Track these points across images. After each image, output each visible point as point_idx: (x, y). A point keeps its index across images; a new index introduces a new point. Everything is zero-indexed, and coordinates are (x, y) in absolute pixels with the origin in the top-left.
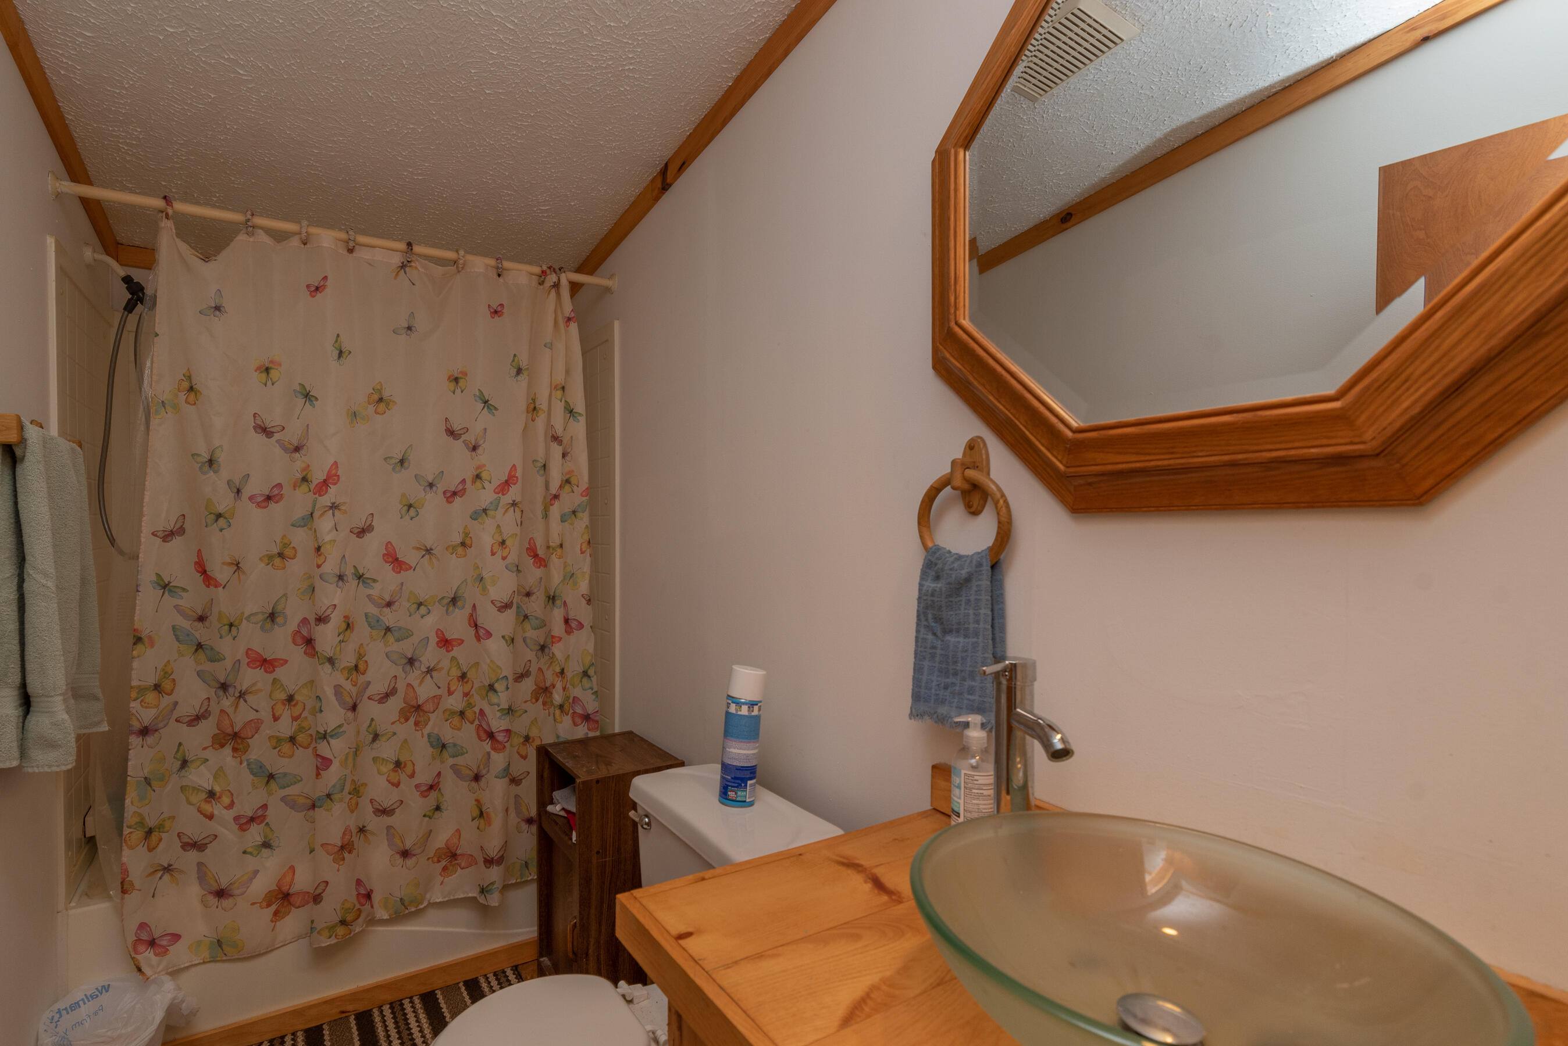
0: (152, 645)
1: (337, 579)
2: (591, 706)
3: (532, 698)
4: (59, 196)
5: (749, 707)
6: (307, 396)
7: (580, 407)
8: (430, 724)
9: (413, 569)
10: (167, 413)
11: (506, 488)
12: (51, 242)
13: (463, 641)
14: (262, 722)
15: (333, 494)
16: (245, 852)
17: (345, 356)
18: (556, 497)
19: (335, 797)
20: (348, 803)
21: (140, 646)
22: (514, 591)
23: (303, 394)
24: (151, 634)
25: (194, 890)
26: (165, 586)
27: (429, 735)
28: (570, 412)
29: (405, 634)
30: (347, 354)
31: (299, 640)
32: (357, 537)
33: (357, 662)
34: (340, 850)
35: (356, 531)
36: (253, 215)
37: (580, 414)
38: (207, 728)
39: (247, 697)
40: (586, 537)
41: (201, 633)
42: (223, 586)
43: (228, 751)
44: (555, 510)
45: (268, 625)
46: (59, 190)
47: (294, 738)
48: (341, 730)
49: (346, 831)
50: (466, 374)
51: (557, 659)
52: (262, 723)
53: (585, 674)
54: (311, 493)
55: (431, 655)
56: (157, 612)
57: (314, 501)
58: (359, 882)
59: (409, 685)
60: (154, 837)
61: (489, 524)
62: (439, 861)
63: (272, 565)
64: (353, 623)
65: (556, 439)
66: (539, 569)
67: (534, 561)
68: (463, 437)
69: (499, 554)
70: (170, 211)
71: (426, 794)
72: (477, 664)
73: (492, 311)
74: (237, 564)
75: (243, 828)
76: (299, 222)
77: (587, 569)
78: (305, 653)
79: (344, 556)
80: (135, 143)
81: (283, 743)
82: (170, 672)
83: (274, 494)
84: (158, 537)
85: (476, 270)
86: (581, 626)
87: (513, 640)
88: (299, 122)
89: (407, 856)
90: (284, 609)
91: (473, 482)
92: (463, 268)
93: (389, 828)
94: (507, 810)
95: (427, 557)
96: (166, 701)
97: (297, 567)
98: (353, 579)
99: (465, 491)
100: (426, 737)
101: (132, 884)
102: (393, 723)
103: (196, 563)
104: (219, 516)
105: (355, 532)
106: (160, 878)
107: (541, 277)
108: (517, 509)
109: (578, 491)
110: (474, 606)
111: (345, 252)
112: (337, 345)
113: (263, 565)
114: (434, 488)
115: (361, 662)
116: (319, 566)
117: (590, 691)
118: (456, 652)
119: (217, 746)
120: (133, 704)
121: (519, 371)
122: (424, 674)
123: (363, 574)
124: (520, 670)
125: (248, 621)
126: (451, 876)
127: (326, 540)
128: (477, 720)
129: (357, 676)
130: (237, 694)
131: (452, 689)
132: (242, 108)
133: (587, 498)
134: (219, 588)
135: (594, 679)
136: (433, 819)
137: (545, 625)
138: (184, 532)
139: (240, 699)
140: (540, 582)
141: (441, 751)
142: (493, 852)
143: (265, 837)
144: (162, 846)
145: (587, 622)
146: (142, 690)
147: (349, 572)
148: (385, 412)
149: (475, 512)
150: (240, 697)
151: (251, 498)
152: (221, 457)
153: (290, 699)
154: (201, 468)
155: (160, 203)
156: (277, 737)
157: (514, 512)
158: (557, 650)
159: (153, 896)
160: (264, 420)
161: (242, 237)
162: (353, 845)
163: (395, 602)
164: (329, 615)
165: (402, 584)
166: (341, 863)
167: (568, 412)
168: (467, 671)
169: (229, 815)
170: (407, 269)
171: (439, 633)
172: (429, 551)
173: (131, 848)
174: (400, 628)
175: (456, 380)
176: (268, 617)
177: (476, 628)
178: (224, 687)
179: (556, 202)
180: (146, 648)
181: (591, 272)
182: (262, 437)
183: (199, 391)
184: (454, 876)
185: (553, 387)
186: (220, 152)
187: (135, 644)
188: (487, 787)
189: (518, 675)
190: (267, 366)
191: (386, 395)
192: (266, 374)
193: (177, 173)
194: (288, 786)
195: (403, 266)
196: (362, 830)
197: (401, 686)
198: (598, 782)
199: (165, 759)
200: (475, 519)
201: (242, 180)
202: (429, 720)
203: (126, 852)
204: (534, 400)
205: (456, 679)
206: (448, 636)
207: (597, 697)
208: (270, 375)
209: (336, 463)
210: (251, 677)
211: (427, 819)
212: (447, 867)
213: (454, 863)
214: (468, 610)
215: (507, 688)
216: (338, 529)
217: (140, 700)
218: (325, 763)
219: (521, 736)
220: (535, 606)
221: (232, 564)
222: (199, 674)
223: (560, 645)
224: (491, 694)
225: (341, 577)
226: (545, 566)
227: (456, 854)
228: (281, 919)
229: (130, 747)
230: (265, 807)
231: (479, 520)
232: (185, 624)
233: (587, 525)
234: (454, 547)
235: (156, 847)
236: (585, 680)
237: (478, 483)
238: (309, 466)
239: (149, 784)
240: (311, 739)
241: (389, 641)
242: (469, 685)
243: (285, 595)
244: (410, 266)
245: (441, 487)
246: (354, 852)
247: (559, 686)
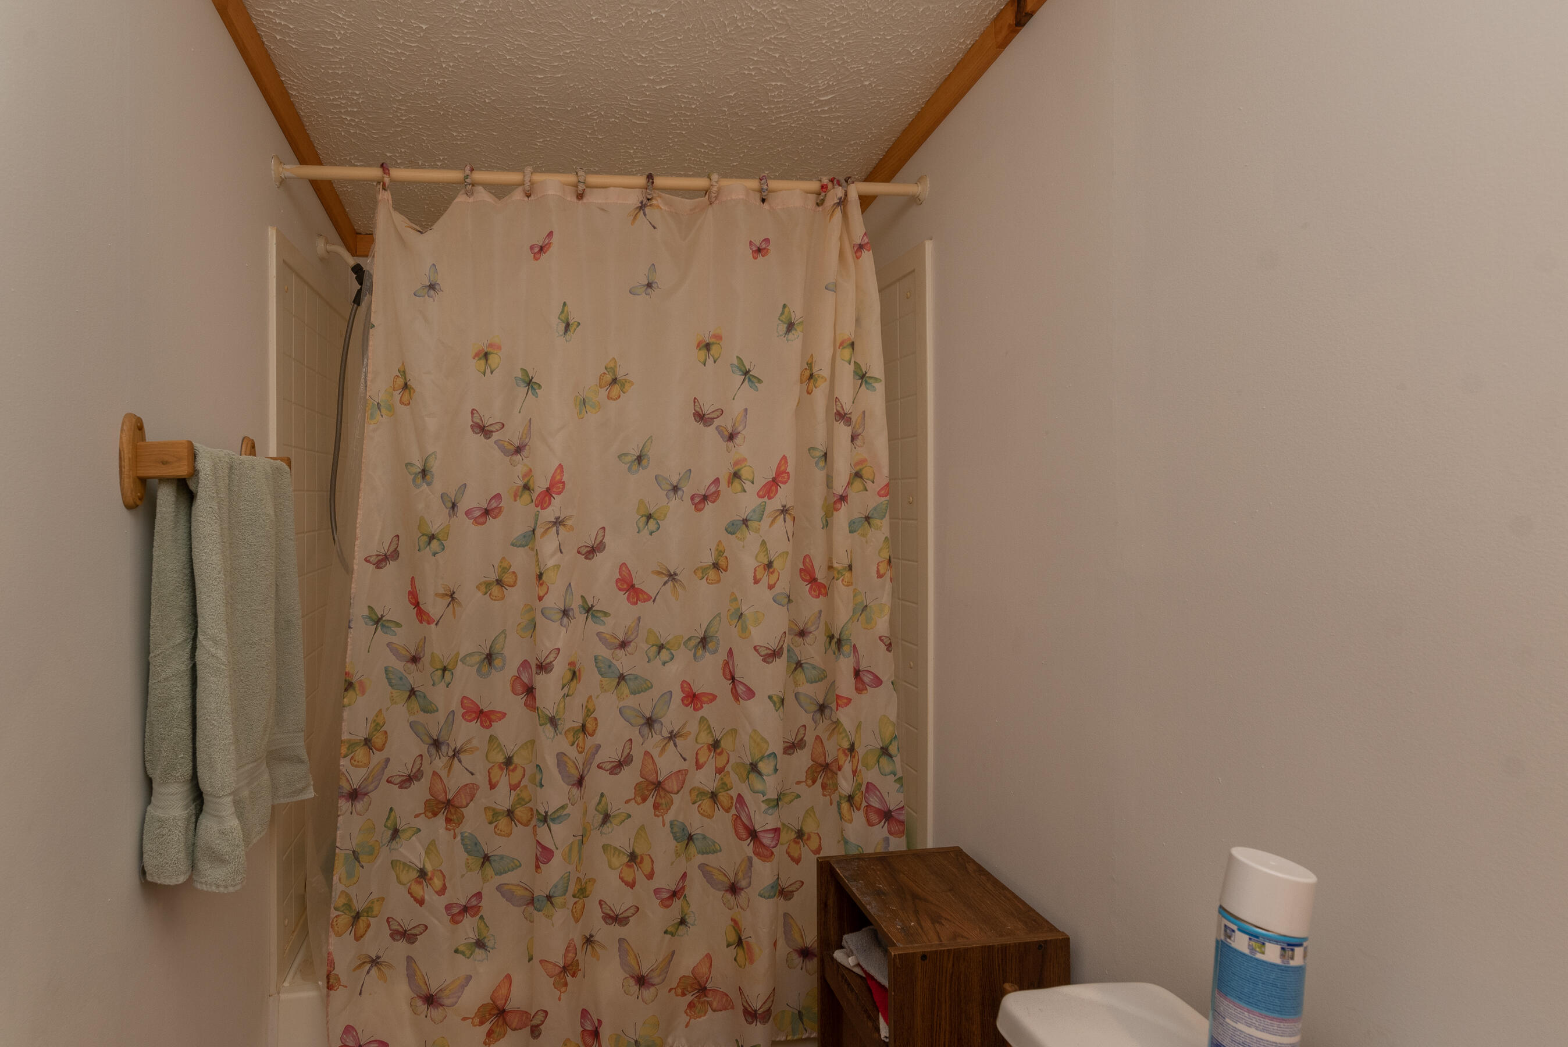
0: (363, 693)
1: (561, 615)
2: (894, 799)
3: (807, 779)
4: (283, 182)
5: (1283, 949)
6: (530, 383)
7: (876, 368)
8: (674, 808)
9: (652, 600)
10: (382, 416)
11: (774, 488)
12: (272, 234)
13: (714, 697)
14: (478, 787)
15: (556, 507)
16: (456, 951)
17: (572, 330)
18: (843, 498)
19: (558, 900)
20: (572, 909)
21: (351, 693)
22: (785, 632)
23: (524, 382)
24: (362, 678)
25: (402, 990)
26: (378, 621)
27: (672, 824)
28: (862, 377)
29: (642, 686)
30: (575, 327)
31: (519, 688)
32: (586, 558)
33: (585, 721)
34: (561, 972)
35: (584, 550)
36: (472, 170)
37: (876, 380)
38: (420, 791)
39: (462, 756)
40: (885, 555)
41: (415, 677)
42: (435, 622)
43: (441, 819)
44: (842, 517)
45: (485, 668)
46: (283, 176)
47: (512, 812)
48: (565, 813)
49: (569, 947)
50: (721, 338)
51: (845, 730)
52: (477, 789)
53: (885, 751)
54: (533, 504)
55: (675, 716)
56: (369, 652)
57: (536, 515)
58: (585, 1013)
59: (647, 753)
60: (362, 922)
61: (751, 539)
62: (683, 994)
63: (490, 594)
64: (579, 670)
65: (842, 416)
66: (818, 599)
67: (811, 588)
68: (717, 422)
69: (765, 581)
70: (387, 180)
71: (667, 903)
72: (734, 731)
73: (754, 249)
74: (452, 596)
75: (455, 920)
76: (521, 170)
77: (886, 598)
78: (526, 705)
79: (570, 583)
80: (355, 110)
81: (500, 818)
82: (381, 724)
83: (493, 507)
84: (371, 563)
85: (734, 197)
86: (878, 682)
87: (782, 700)
88: (519, 39)
89: (643, 984)
90: (502, 649)
91: (729, 483)
92: (716, 197)
93: (621, 941)
94: (775, 944)
95: (670, 583)
96: (377, 758)
97: (516, 597)
98: (581, 613)
99: (718, 495)
100: (668, 824)
101: (338, 979)
102: (627, 802)
103: (410, 593)
104: (432, 537)
105: (583, 552)
106: (368, 972)
107: (820, 194)
108: (788, 517)
109: (874, 488)
110: (730, 651)
111: (574, 199)
112: (563, 317)
113: (479, 594)
114: (680, 493)
115: (589, 720)
116: (540, 599)
117: (892, 778)
118: (706, 711)
119: (430, 814)
120: (343, 762)
121: (791, 326)
122: (666, 741)
123: (592, 606)
124: (791, 738)
125: (463, 663)
126: (700, 1017)
127: (547, 567)
128: (734, 807)
129: (584, 740)
130: (451, 753)
131: (701, 761)
132: (457, 36)
133: (887, 498)
134: (431, 625)
135: (897, 759)
136: (676, 936)
137: (826, 677)
138: (398, 556)
139: (453, 759)
140: (819, 617)
141: (687, 844)
142: (757, 1003)
143: (479, 934)
144: (370, 933)
145: (886, 677)
146: (352, 745)
147: (576, 604)
148: (619, 397)
149: (733, 524)
150: (454, 755)
151: (468, 513)
152: (435, 467)
153: (508, 762)
154: (414, 480)
155: (375, 173)
156: (494, 810)
157: (785, 521)
158: (845, 716)
159: (360, 994)
160: (482, 417)
161: (461, 198)
162: (578, 965)
163: (631, 642)
164: (551, 662)
165: (639, 619)
166: (563, 989)
167: (858, 378)
168: (721, 739)
169: (441, 902)
170: (647, 210)
171: (685, 686)
172: (672, 576)
173: (339, 935)
174: (636, 678)
175: (708, 346)
176: (484, 659)
177: (733, 682)
178: (437, 744)
179: (843, 85)
180: (357, 695)
181: (888, 179)
182: (480, 438)
183: (412, 388)
184: (703, 1018)
185: (838, 344)
186: (439, 102)
187: (346, 690)
188: (748, 906)
189: (788, 745)
190: (486, 351)
191: (620, 374)
192: (485, 361)
193: (399, 139)
194: (506, 872)
195: (642, 207)
196: (589, 940)
197: (637, 755)
198: (924, 957)
199: (374, 828)
200: (732, 533)
201: (464, 134)
202: (672, 804)
203: (333, 939)
204: (810, 365)
205: (706, 747)
206: (697, 690)
207: (902, 786)
208: (489, 362)
209: (561, 466)
210: (466, 732)
211: (669, 936)
212: (694, 1004)
213: (703, 999)
214: (722, 656)
215: (776, 770)
216: (563, 551)
217: (350, 757)
218: (544, 854)
219: (792, 830)
220: (813, 651)
221: (447, 595)
222: (412, 725)
223: (849, 709)
224: (753, 776)
225: (565, 613)
226: (826, 594)
227: (705, 988)
228: (496, 1041)
229: (339, 813)
230: (479, 895)
231: (738, 535)
232: (399, 665)
233: (886, 537)
234: (704, 570)
235: (364, 935)
236: (884, 760)
237: (737, 484)
238: (531, 470)
239: (357, 859)
240: (531, 815)
241: (623, 693)
242: (724, 758)
243: (504, 632)
244: (651, 205)
245: (687, 490)
246: (580, 974)
247: (847, 768)
